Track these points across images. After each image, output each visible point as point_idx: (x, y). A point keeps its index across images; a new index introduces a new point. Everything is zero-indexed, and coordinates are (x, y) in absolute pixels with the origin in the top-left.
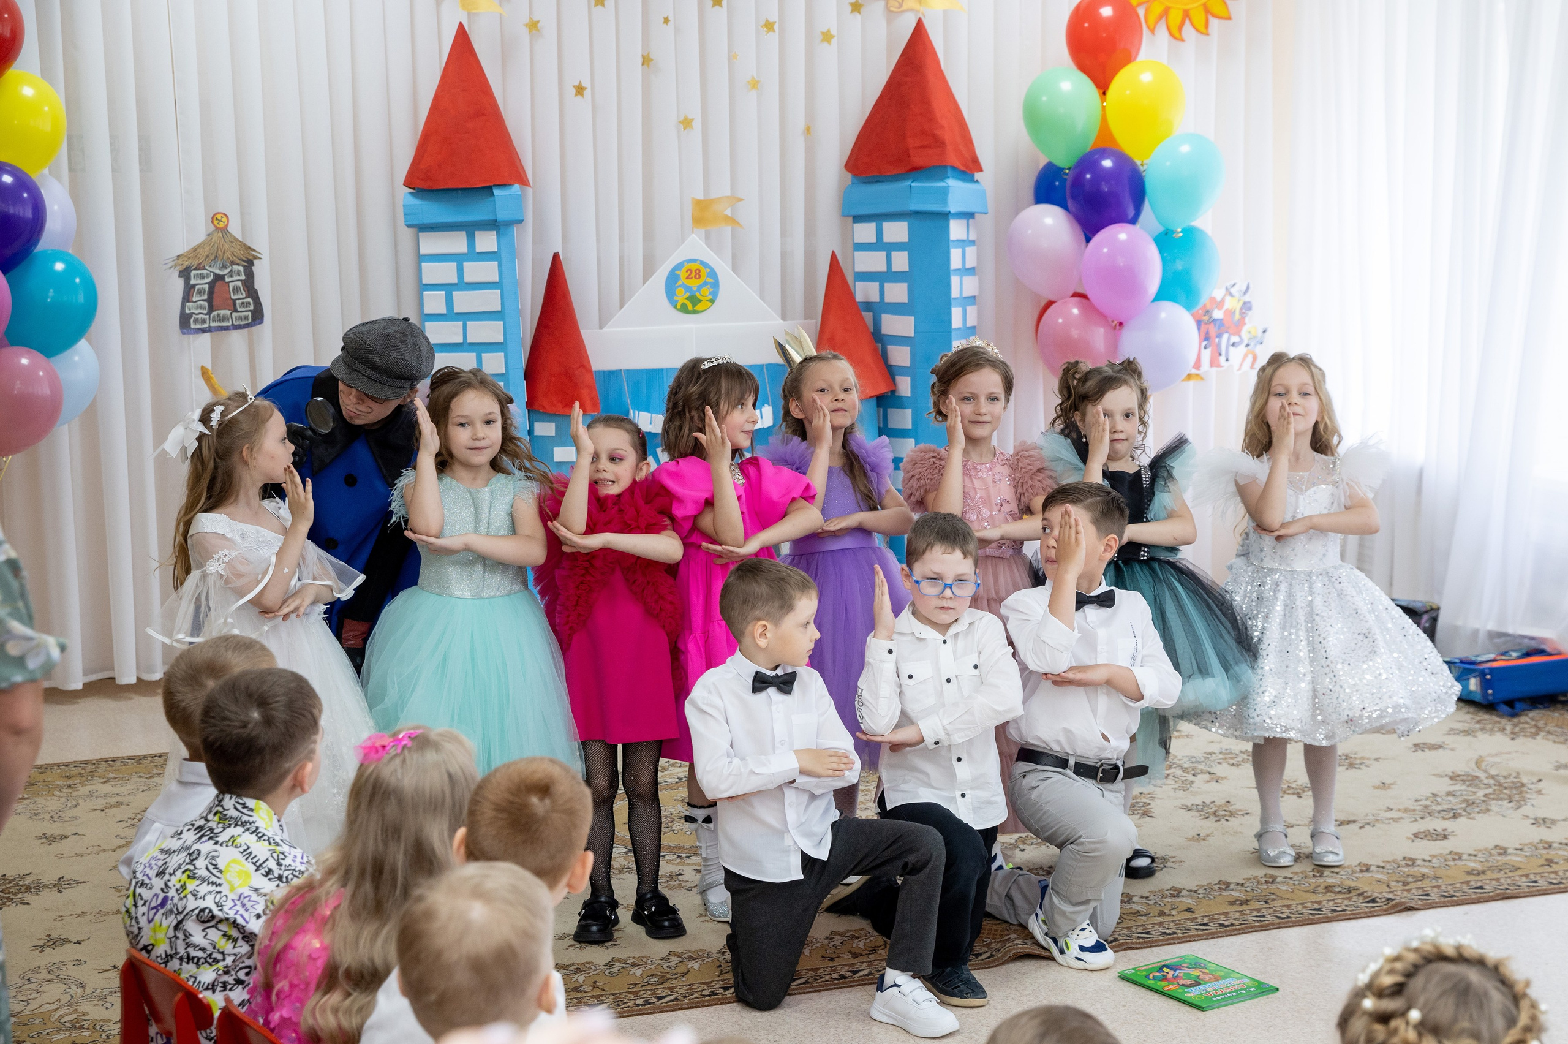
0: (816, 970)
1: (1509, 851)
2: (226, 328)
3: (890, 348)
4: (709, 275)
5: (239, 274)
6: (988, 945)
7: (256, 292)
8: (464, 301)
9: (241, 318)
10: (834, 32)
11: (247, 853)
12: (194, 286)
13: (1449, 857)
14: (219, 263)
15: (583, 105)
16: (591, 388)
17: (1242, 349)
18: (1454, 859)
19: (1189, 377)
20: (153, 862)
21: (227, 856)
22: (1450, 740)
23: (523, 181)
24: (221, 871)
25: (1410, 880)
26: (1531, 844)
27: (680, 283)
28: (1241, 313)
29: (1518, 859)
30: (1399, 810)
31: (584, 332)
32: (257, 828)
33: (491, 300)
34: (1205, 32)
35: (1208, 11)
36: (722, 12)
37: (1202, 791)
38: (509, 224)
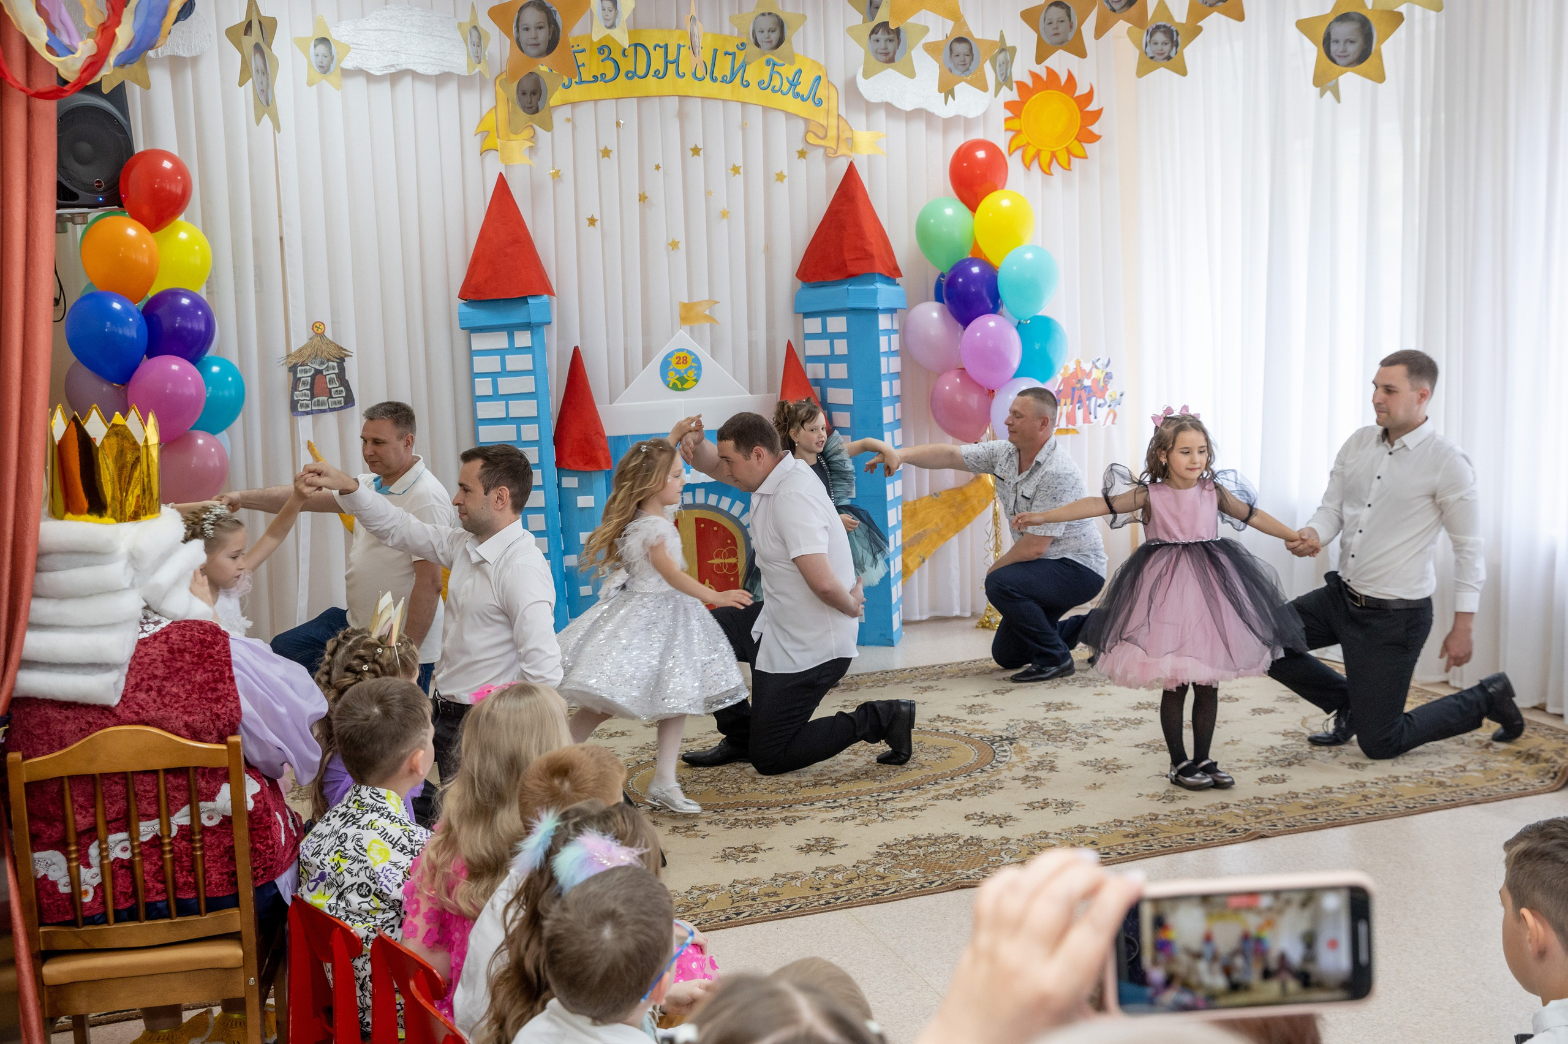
0: (806, 898)
1: (1334, 790)
2: (324, 411)
3: (834, 413)
4: (693, 361)
5: (333, 368)
6: (939, 875)
7: (347, 382)
8: (507, 385)
9: (335, 403)
10: (785, 173)
11: (384, 834)
12: (300, 378)
13: (1289, 796)
14: (319, 360)
15: (595, 233)
16: (605, 450)
17: (1106, 409)
18: (1292, 798)
19: (1067, 431)
20: (309, 845)
21: (370, 838)
22: (1278, 705)
23: (550, 292)
24: (365, 851)
25: (1261, 814)
26: (1350, 784)
27: (671, 367)
28: (1105, 381)
29: (1341, 796)
30: (1247, 761)
31: (600, 407)
32: (389, 813)
33: (527, 384)
34: (1068, 168)
35: (1069, 153)
36: (699, 160)
37: (1095, 751)
38: (540, 325)
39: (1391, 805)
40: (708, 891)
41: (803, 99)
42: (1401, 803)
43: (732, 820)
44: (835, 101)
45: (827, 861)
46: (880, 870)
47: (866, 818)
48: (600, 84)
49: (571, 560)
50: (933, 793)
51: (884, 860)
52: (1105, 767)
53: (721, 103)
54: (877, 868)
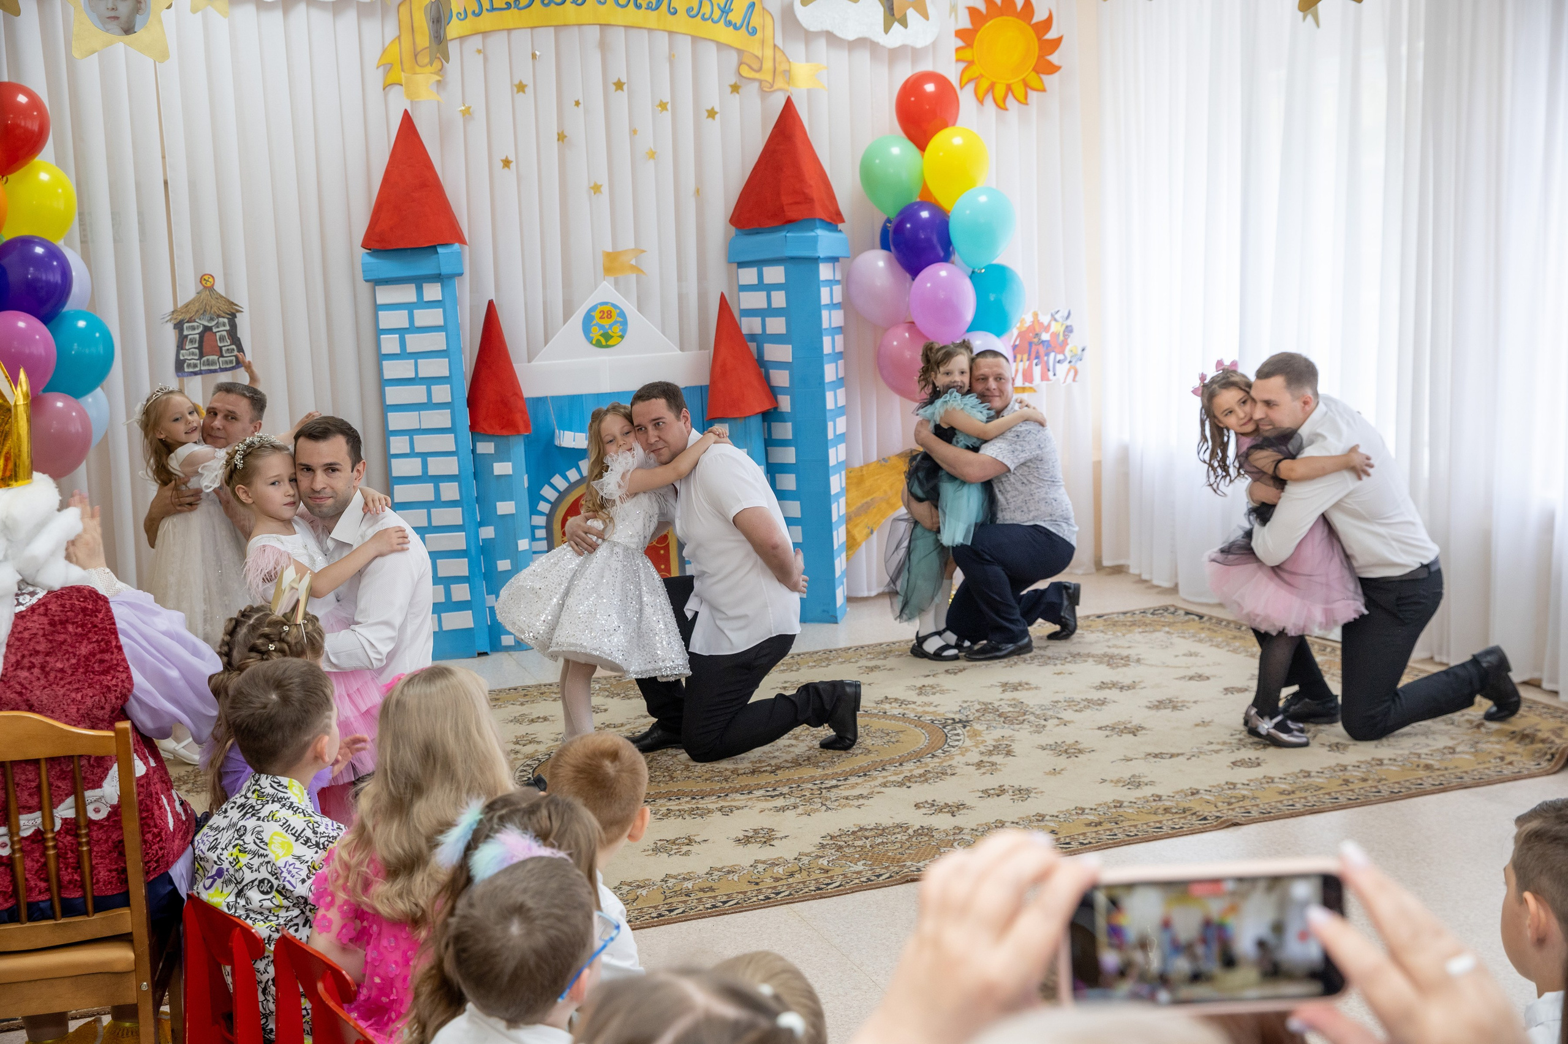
0: (745, 893)
1: (1313, 774)
2: (215, 371)
3: (772, 372)
4: (618, 315)
5: (224, 325)
6: (887, 868)
7: (239, 339)
8: (415, 342)
9: (226, 362)
10: (717, 109)
11: (287, 826)
12: (186, 336)
13: (1264, 781)
14: (207, 316)
15: (510, 175)
16: (524, 412)
17: (1066, 365)
18: (1268, 782)
19: (1023, 390)
20: (205, 839)
23: (462, 241)
24: (266, 844)
25: (1233, 800)
26: (1329, 767)
27: (594, 322)
28: (1064, 335)
29: (1320, 780)
31: (518, 367)
32: (292, 803)
33: (438, 341)
34: (1024, 102)
35: (1026, 85)
36: (623, 95)
37: (1054, 733)
38: (452, 277)
39: (1374, 790)
40: (639, 887)
41: (736, 28)
42: (1385, 787)
43: (664, 810)
44: (771, 29)
45: (766, 853)
46: (824, 862)
47: (809, 808)
48: (514, 11)
49: (487, 532)
50: (880, 780)
51: (828, 852)
52: (1066, 751)
53: (646, 32)
54: (821, 861)
